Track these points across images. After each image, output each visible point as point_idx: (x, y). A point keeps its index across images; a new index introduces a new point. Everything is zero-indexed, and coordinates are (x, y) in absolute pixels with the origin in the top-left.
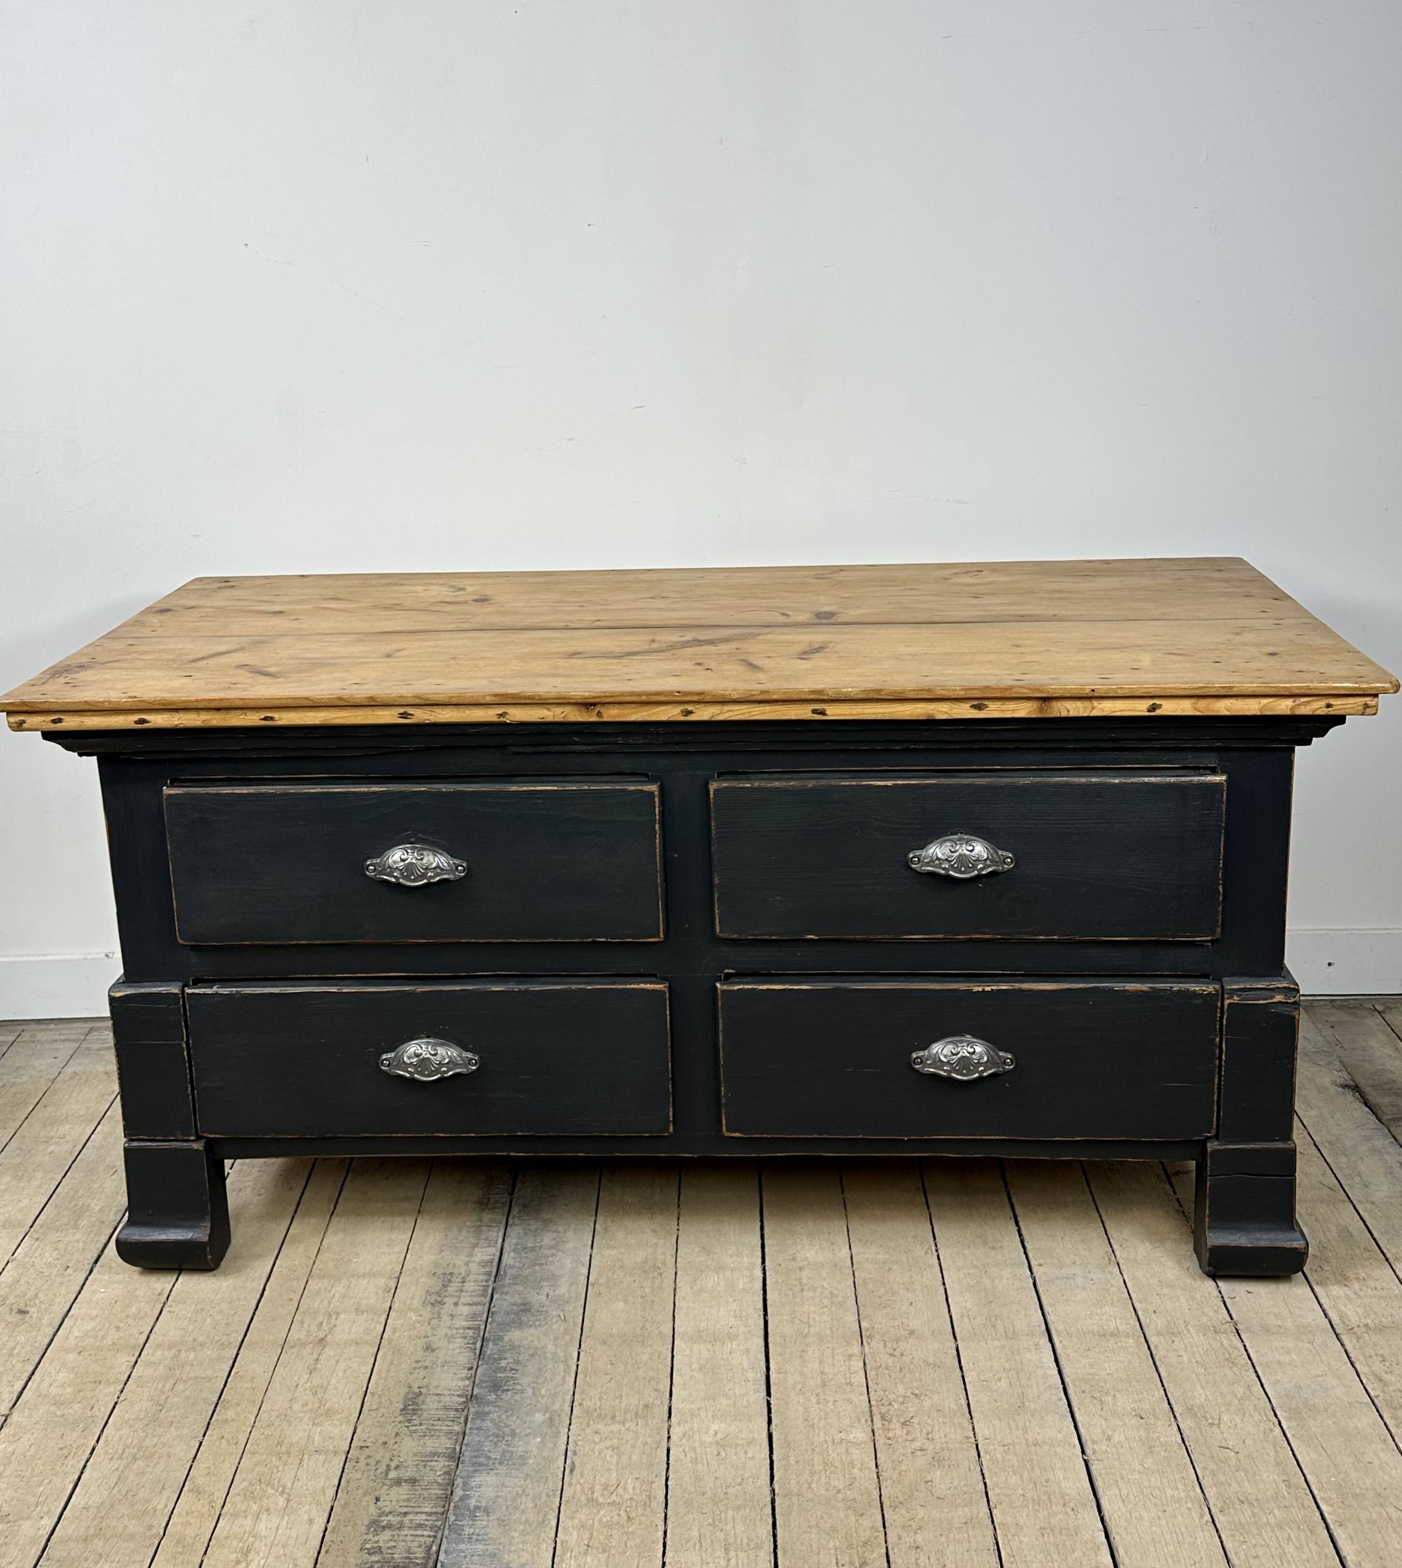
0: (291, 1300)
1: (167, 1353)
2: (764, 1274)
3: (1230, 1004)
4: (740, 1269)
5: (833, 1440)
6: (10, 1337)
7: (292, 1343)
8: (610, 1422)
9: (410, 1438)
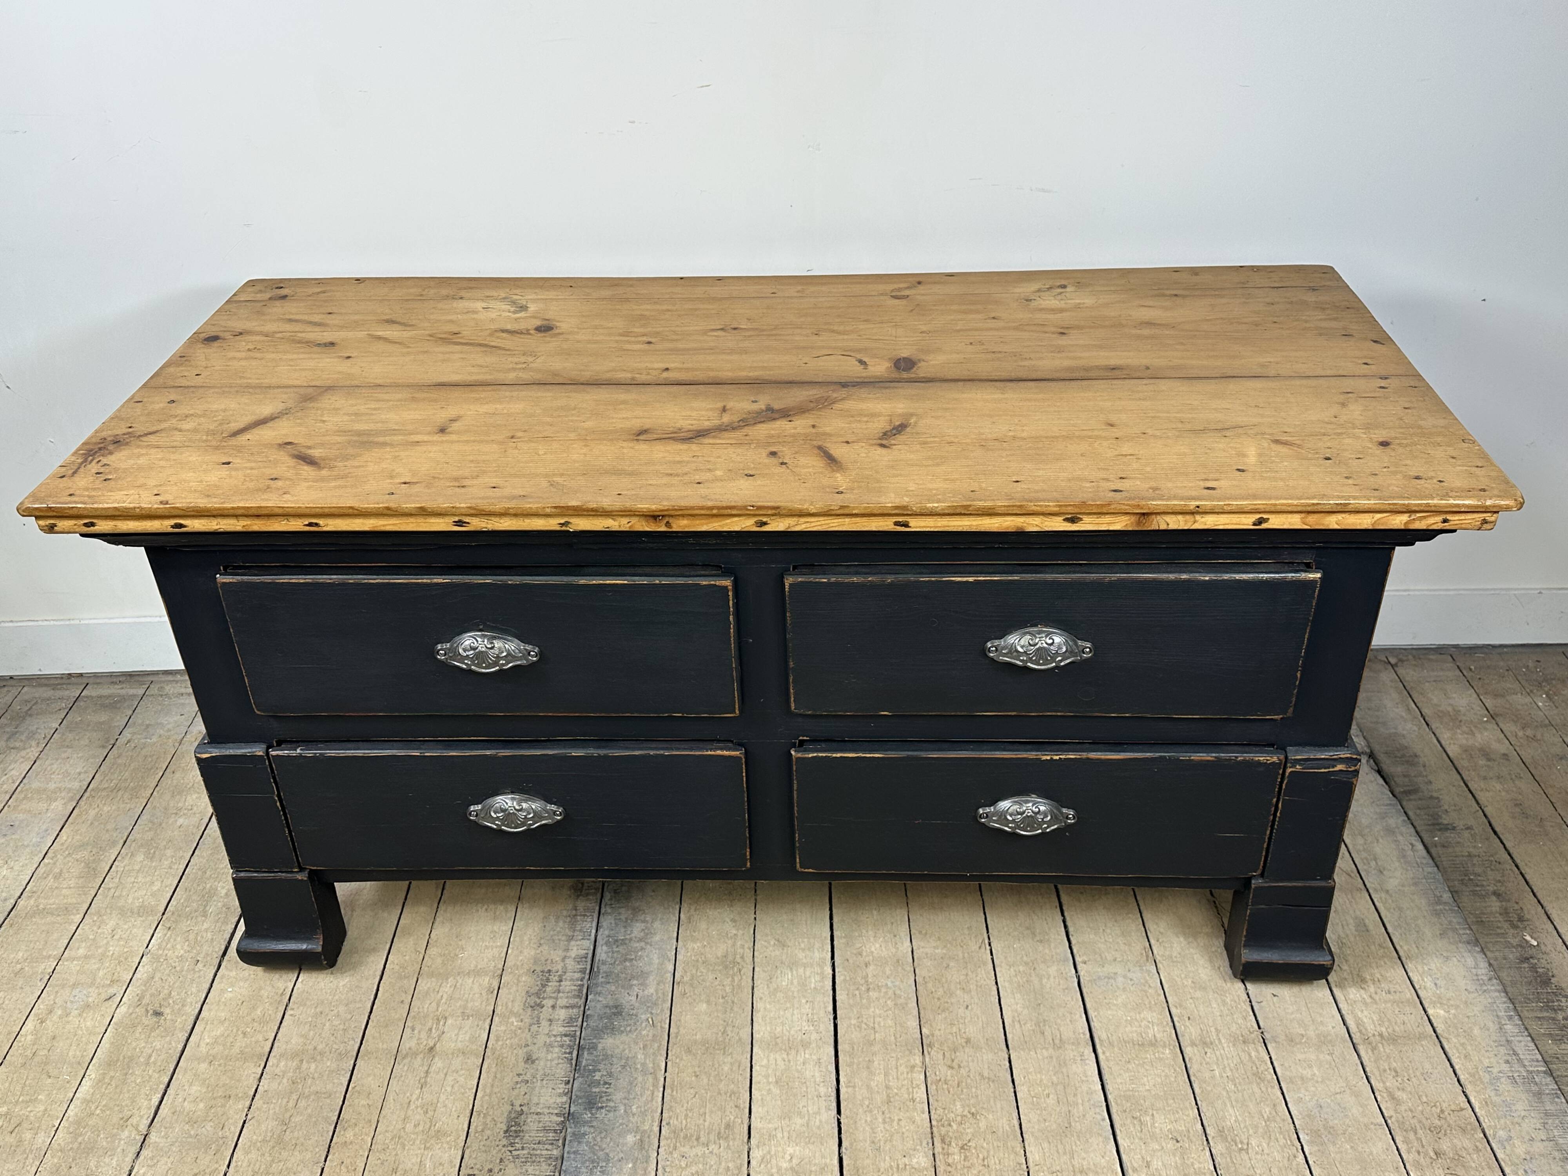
0: (402, 1002)
1: (290, 1063)
2: (834, 970)
3: (1291, 772)
4: (812, 966)
5: (898, 1165)
6: (146, 1043)
7: (404, 1052)
8: (695, 1143)
9: (513, 1164)
